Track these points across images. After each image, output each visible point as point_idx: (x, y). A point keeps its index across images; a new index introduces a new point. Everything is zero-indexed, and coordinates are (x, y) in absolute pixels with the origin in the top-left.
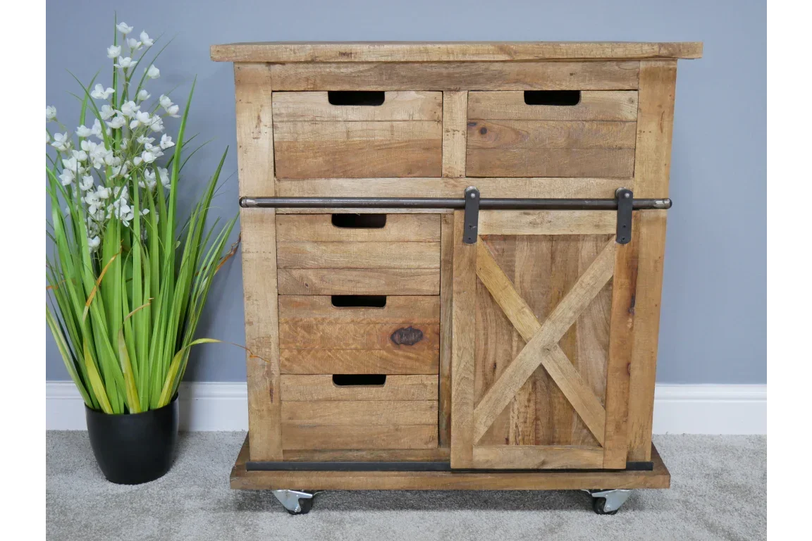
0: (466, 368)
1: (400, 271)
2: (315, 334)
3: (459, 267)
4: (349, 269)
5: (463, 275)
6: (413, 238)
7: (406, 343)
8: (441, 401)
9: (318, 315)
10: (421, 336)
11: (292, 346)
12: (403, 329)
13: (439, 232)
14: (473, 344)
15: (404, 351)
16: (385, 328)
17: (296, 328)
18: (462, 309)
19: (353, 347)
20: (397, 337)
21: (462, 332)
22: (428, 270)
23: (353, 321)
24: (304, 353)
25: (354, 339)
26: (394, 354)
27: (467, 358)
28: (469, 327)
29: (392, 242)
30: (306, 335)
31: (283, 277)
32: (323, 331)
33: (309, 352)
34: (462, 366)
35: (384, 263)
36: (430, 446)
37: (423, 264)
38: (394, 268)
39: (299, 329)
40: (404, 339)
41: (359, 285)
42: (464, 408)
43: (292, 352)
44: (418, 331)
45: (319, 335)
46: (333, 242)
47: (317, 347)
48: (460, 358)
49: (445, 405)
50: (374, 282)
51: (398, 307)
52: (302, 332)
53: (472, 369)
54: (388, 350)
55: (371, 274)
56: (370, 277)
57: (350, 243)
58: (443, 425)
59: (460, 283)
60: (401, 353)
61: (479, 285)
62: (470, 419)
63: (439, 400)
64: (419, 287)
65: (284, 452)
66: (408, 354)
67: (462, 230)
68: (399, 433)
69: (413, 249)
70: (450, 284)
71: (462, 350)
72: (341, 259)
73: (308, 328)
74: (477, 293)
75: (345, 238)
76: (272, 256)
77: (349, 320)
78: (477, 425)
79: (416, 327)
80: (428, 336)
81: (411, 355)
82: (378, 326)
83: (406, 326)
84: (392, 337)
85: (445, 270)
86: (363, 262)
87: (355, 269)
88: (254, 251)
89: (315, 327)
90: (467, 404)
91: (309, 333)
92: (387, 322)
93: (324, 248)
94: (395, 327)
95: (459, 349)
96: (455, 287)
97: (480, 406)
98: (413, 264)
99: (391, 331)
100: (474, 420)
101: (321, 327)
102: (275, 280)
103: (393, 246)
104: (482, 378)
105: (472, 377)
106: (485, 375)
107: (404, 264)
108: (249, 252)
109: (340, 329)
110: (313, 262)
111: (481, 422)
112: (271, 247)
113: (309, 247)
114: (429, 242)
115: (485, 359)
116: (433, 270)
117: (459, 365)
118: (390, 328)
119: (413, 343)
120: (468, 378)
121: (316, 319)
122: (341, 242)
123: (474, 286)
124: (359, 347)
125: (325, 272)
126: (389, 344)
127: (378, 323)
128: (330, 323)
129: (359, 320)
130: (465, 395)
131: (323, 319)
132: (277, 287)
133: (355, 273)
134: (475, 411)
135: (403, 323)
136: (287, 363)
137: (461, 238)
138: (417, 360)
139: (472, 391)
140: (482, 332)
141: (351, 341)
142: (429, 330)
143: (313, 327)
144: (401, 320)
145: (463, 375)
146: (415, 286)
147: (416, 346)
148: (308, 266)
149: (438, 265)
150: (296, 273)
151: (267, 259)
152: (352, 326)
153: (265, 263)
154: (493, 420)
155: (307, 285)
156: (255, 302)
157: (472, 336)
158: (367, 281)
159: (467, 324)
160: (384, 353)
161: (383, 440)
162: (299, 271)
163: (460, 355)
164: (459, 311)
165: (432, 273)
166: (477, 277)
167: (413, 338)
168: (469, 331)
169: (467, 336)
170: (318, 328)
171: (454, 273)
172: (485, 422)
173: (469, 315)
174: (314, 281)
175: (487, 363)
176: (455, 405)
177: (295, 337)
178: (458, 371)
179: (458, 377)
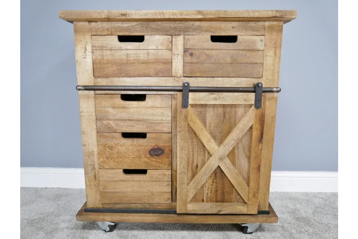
0: (183, 167)
1: (153, 121)
2: (114, 150)
3: (180, 119)
4: (129, 120)
5: (182, 123)
6: (159, 106)
7: (157, 155)
8: (173, 181)
9: (115, 141)
10: (163, 152)
11: (104, 156)
12: (154, 148)
13: (171, 103)
14: (187, 156)
15: (156, 159)
16: (146, 148)
17: (105, 148)
18: (182, 140)
19: (132, 156)
20: (152, 152)
21: (182, 150)
22: (166, 121)
23: (131, 145)
24: (110, 159)
25: (132, 153)
26: (151, 160)
27: (184, 162)
28: (185, 148)
29: (149, 108)
31: (99, 123)
32: (118, 149)
33: (112, 158)
34: (182, 166)
35: (146, 117)
36: (168, 202)
37: (164, 118)
38: (150, 120)
39: (107, 148)
40: (155, 153)
41: (134, 128)
42: (183, 186)
43: (104, 158)
44: (162, 149)
45: (116, 151)
46: (122, 107)
47: (115, 156)
48: (181, 162)
49: (175, 184)
50: (141, 126)
51: (152, 138)
52: (108, 150)
53: (186, 167)
54: (147, 158)
55: (139, 123)
56: (139, 124)
57: (130, 108)
58: (174, 193)
59: (180, 127)
60: (154, 159)
61: (189, 128)
62: (186, 190)
63: (172, 181)
64: (162, 129)
65: (102, 204)
66: (157, 160)
67: (181, 102)
68: (154, 196)
69: (159, 111)
70: (176, 128)
71: (182, 159)
72: (126, 116)
73: (111, 148)
74: (188, 132)
75: (126, 106)
76: (94, 114)
77: (129, 144)
78: (189, 193)
80: (166, 152)
81: (159, 161)
82: (143, 147)
83: (156, 147)
84: (150, 152)
85: (174, 121)
86: (135, 117)
87: (131, 120)
88: (85, 111)
89: (114, 147)
90: (184, 184)
91: (111, 150)
92: (147, 145)
93: (117, 110)
94: (151, 148)
95: (180, 158)
96: (178, 129)
97: (190, 185)
98: (159, 118)
99: (149, 149)
100: (187, 192)
101: (117, 147)
102: (95, 125)
103: (150, 110)
104: (191, 172)
105: (186, 171)
106: (192, 170)
107: (155, 118)
108: (83, 112)
109: (126, 148)
110: (112, 117)
111: (191, 192)
112: (93, 109)
113: (110, 110)
114: (166, 108)
115: (193, 163)
116: (169, 121)
117: (180, 165)
118: (149, 148)
119: (160, 155)
120: (184, 172)
121: (114, 144)
122: (124, 107)
123: (187, 129)
124: (134, 157)
125: (118, 122)
126: (148, 156)
127: (143, 146)
128: (121, 145)
129: (134, 144)
130: (183, 180)
131: (118, 144)
132: (96, 128)
133: (132, 122)
134: (188, 187)
135: (155, 146)
136: (102, 164)
137: (181, 105)
138: (161, 163)
139: (186, 178)
140: (191, 150)
141: (131, 154)
142: (167, 149)
143: (113, 147)
144: (154, 145)
145: (182, 170)
146: (160, 129)
147: (160, 157)
148: (110, 119)
149: (171, 119)
151: (91, 115)
152: (131, 147)
153: (91, 117)
154: (196, 191)
155: (110, 128)
156: (87, 136)
157: (186, 152)
158: (138, 126)
160: (146, 160)
161: (147, 199)
162: (106, 121)
164: (180, 140)
165: (168, 123)
166: (188, 124)
167: (159, 153)
168: (185, 150)
169: (184, 152)
170: (115, 148)
171: (178, 122)
172: (193, 192)
173: (185, 142)
174: (113, 126)
175: (193, 165)
176: (179, 184)
177: (105, 152)
178: (179, 168)
179: (180, 171)
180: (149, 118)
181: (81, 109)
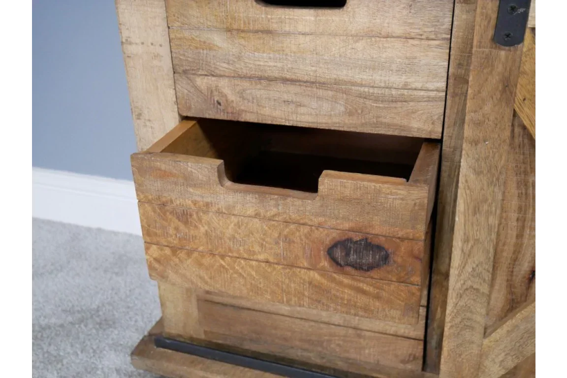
0: (474, 274)
1: (371, 90)
2: (196, 227)
3: (479, 92)
4: (285, 80)
5: (487, 108)
6: (398, 30)
7: (358, 267)
8: (432, 306)
9: (197, 195)
10: (386, 258)
11: (163, 241)
12: (349, 240)
13: (448, 20)
14: (494, 236)
15: (354, 279)
16: (317, 234)
17: (165, 214)
18: (478, 173)
19: (261, 257)
20: (339, 253)
21: (475, 213)
22: (422, 93)
23: (257, 215)
24: (182, 255)
25: (262, 246)
26: (333, 280)
27: (481, 258)
28: (490, 205)
29: (357, 37)
30: (182, 227)
31: (184, 86)
32: (209, 224)
33: (189, 253)
34: (469, 269)
35: (344, 74)
36: (409, 367)
37: (416, 81)
38: (361, 85)
39: (170, 217)
40: (353, 257)
41: (302, 110)
42: (467, 334)
43: (162, 250)
44: (379, 248)
45: (203, 229)
46: (257, 32)
47: (201, 248)
48: (467, 255)
49: (438, 315)
50: (326, 106)
51: (343, 200)
52: (176, 222)
53: (487, 276)
54: (322, 272)
55: (321, 92)
56: (319, 98)
57: (288, 34)
58: (433, 343)
59: (478, 124)
60: (346, 281)
61: (517, 130)
62: (475, 350)
63: (428, 307)
64: (405, 122)
66: (361, 285)
67: (494, 16)
68: (362, 340)
69: (395, 51)
70: (461, 122)
71: (471, 243)
72: (271, 64)
73: (185, 217)
74: (511, 144)
75: (274, 26)
76: (165, 51)
77: (251, 211)
78: (487, 363)
79: (376, 241)
80: (399, 260)
81: (365, 287)
82: (305, 230)
83: (357, 237)
84: (330, 252)
85: (455, 95)
86: (305, 70)
87: (293, 81)
88: (138, 41)
89: (195, 216)
90: (472, 328)
91: (186, 223)
92: (320, 226)
93: (243, 42)
94: (335, 235)
95: (466, 240)
96: (468, 132)
97: (495, 336)
98: (397, 80)
99: (328, 242)
100: (482, 355)
101: (205, 218)
102: (172, 92)
103: (360, 45)
104: (504, 291)
105: (485, 289)
106: (510, 285)
107: (378, 77)
108: (131, 43)
109: (238, 225)
110: (225, 65)
111: (493, 360)
112: (159, 35)
113: (218, 40)
114: (428, 39)
115: (515, 260)
116: (433, 94)
117: (463, 267)
118: (328, 236)
119: (370, 268)
120: (477, 290)
121: (195, 203)
122: (268, 32)
123: (507, 133)
124: (271, 260)
125: (246, 84)
126: (325, 263)
127: (303, 224)
128: (219, 212)
129: (269, 214)
130: (469, 315)
131: (207, 205)
132: (177, 103)
133: (293, 89)
134: (486, 342)
135: (351, 230)
136: (157, 265)
137: (491, 33)
138: (378, 297)
139: (483, 311)
140: (514, 216)
141: (257, 248)
142: (404, 247)
143: (191, 215)
144: (347, 225)
145: (469, 283)
146: (398, 120)
147: (374, 273)
148: (218, 72)
149: (443, 85)
150: (202, 82)
151: (157, 56)
152: (256, 223)
153: (156, 62)
154: (516, 361)
155: (219, 104)
156: (148, 123)
157: (493, 221)
158: (314, 104)
159: (486, 200)
160: (316, 276)
162: (206, 80)
163: (467, 248)
164: (472, 177)
165: (430, 100)
166: (515, 114)
167: (369, 259)
168: (489, 213)
169: (483, 219)
170: (200, 220)
171: (469, 104)
172: (502, 361)
173: (490, 183)
174: (231, 97)
175: (516, 269)
176: (452, 327)
177: (163, 228)
178: (459, 275)
179: (459, 285)
180: (359, 77)
181: (125, 34)
